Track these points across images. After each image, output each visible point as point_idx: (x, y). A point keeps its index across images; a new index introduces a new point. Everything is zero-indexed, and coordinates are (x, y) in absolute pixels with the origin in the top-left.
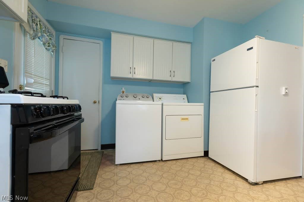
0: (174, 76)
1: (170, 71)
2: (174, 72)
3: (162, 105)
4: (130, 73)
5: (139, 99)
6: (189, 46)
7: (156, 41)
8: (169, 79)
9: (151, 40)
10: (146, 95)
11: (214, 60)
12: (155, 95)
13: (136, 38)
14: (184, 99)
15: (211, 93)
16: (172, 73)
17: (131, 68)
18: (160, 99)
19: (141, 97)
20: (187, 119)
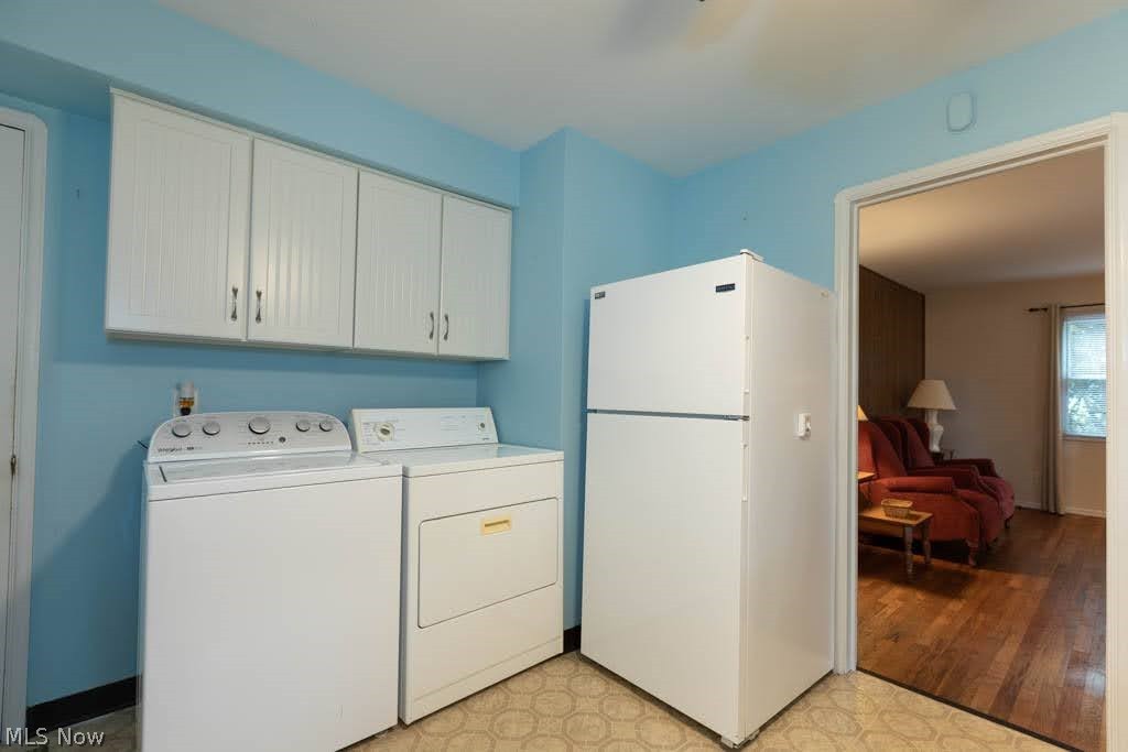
0: (446, 337)
1: (432, 316)
2: (447, 318)
3: (405, 476)
4: (234, 316)
5: (282, 440)
6: (504, 219)
7: (370, 179)
8: (426, 347)
9: (348, 172)
10: (316, 417)
11: (602, 295)
12: (361, 416)
13: (265, 147)
14: (483, 425)
15: (589, 415)
16: (438, 323)
17: (235, 291)
18: (385, 432)
19: (289, 432)
20: (505, 522)
